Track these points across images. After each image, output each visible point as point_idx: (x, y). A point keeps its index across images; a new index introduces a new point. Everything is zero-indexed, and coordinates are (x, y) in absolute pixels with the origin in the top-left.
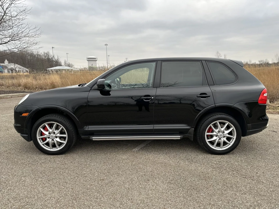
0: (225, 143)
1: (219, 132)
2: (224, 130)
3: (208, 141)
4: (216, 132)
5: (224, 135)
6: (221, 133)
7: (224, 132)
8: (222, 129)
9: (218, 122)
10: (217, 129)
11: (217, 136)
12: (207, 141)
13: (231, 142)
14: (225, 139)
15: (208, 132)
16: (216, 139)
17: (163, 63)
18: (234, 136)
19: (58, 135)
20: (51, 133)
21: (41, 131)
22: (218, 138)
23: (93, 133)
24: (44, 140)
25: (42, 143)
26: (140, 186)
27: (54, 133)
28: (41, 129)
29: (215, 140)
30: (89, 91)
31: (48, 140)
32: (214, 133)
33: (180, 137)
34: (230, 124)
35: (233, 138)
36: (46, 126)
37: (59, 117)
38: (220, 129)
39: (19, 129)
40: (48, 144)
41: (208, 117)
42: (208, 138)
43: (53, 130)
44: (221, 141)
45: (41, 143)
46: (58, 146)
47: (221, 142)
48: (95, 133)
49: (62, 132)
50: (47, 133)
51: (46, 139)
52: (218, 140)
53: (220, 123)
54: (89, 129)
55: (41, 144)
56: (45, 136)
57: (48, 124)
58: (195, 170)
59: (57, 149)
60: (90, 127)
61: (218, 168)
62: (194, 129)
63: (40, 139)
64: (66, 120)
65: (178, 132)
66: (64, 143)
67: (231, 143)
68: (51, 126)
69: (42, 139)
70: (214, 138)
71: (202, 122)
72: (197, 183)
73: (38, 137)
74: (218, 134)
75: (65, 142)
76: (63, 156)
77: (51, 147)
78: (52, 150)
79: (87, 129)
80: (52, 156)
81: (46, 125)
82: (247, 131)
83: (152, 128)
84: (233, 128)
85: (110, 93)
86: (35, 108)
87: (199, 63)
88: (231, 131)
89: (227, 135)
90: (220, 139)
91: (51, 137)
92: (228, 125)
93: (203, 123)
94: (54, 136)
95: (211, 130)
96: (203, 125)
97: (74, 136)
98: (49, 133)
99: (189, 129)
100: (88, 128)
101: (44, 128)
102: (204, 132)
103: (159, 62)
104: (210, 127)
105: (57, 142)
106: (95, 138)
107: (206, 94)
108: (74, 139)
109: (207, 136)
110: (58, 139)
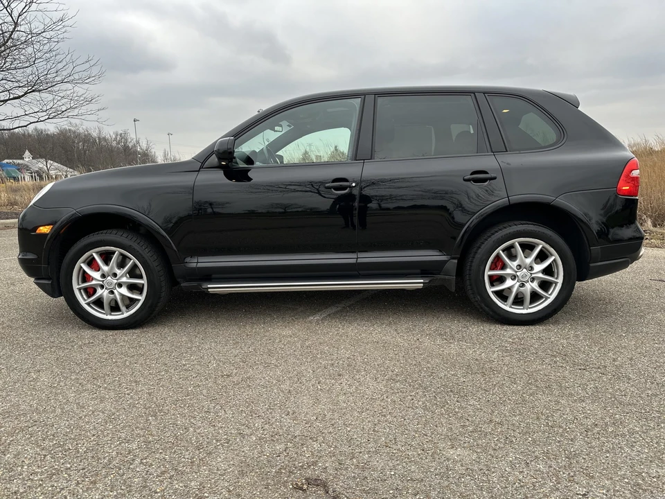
0: (535, 297)
1: (519, 267)
2: (531, 263)
3: (493, 292)
4: (511, 268)
5: (533, 275)
6: (525, 270)
7: (532, 268)
8: (528, 261)
9: (516, 242)
10: (514, 261)
11: (514, 277)
12: (490, 290)
13: (550, 293)
14: (535, 285)
15: (491, 269)
16: (512, 286)
17: (380, 100)
18: (557, 278)
19: (124, 279)
20: (106, 274)
21: (84, 272)
22: (518, 284)
23: (211, 275)
24: (90, 292)
25: (85, 300)
26: (319, 387)
27: (115, 275)
28: (82, 265)
29: (510, 289)
30: (199, 171)
31: (99, 292)
32: (509, 271)
33: (422, 281)
34: (548, 246)
35: (556, 283)
36: (94, 258)
37: (125, 235)
38: (522, 260)
39: (29, 266)
40: (99, 303)
41: (493, 231)
42: (492, 285)
43: (112, 268)
44: (526, 291)
45: (83, 300)
46: (123, 308)
47: (524, 292)
48: (214, 276)
49: (133, 273)
50: (96, 275)
51: (95, 291)
52: (518, 289)
53: (522, 245)
54: (200, 265)
55: (83, 303)
56: (94, 282)
57: (101, 254)
58: (458, 355)
59: (123, 314)
60: (201, 259)
61: (516, 351)
62: (456, 261)
63: (80, 289)
64: (142, 243)
65: (419, 271)
66: (139, 300)
67: (550, 295)
68: (107, 257)
69: (86, 290)
70: (509, 283)
71: (478, 245)
72: (462, 379)
73: (75, 287)
74: (516, 272)
75: (142, 298)
76: (137, 331)
77: (109, 311)
78: (109, 317)
79: (194, 265)
80: (110, 333)
81: (94, 254)
82: (591, 265)
83: (353, 261)
84: (554, 257)
85: (250, 174)
86: (67, 213)
87: (469, 100)
88: (550, 265)
89: (541, 275)
90: (523, 285)
91: (106, 286)
92: (541, 251)
93: (480, 245)
94: (116, 281)
95: (499, 264)
96: (480, 250)
97: (163, 284)
98: (103, 276)
99: (444, 262)
100: (198, 262)
101: (91, 263)
102: (482, 268)
103: (370, 99)
104: (498, 256)
105: (123, 296)
106: (214, 288)
107: (485, 172)
108: (164, 289)
109: (490, 277)
110: (124, 291)
